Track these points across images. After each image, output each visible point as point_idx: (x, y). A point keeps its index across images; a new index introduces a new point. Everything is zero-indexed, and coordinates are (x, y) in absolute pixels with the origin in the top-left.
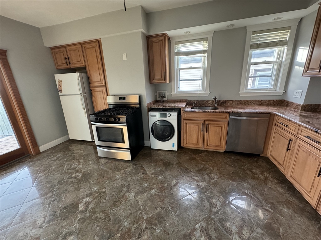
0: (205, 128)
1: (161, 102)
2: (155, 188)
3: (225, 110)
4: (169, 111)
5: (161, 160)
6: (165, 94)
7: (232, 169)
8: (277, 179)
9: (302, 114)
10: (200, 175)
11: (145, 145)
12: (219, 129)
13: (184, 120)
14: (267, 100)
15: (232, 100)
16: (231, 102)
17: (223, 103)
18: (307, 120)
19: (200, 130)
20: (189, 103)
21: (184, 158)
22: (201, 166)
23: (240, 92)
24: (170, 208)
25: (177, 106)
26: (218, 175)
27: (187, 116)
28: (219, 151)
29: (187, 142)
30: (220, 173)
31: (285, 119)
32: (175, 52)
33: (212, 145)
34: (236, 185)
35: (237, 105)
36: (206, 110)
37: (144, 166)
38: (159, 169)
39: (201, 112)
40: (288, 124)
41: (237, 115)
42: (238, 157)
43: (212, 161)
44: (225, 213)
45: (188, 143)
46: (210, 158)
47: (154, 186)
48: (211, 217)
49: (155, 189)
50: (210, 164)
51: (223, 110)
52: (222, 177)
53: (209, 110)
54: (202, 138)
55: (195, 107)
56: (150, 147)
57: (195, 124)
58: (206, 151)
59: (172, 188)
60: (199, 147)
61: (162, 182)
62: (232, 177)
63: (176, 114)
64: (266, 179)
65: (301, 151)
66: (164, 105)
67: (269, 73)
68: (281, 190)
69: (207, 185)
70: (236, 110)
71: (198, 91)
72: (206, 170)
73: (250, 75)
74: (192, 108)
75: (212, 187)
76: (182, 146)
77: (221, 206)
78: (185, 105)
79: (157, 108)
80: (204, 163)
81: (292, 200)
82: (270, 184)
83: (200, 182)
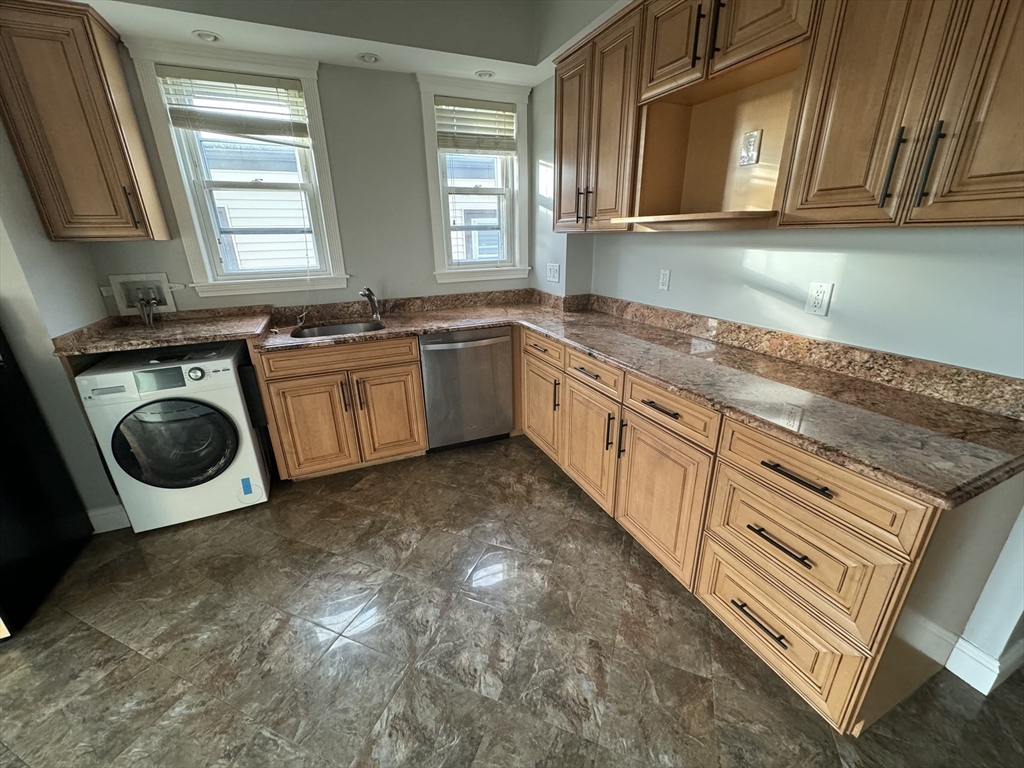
0: (353, 396)
1: (144, 325)
2: (184, 693)
3: (403, 330)
4: (191, 359)
5: (196, 567)
6: (159, 290)
7: (453, 497)
8: (550, 481)
9: (567, 319)
10: (366, 553)
11: (97, 531)
12: (396, 389)
13: (269, 381)
14: (500, 292)
15: (420, 298)
16: (418, 301)
17: (397, 309)
18: (574, 331)
19: (339, 407)
20: (278, 319)
21: (301, 516)
22: (366, 522)
23: (438, 271)
24: (266, 733)
25: (225, 332)
26: (419, 527)
27: (279, 365)
28: (413, 455)
29: (302, 459)
30: (423, 521)
31: (540, 334)
32: (168, 107)
33: (387, 446)
34: (470, 537)
35: (436, 310)
36: (346, 336)
37: (102, 628)
38: (194, 604)
39: (330, 346)
40: (546, 346)
41: (440, 340)
42: (464, 457)
43: (396, 494)
44: (451, 631)
45: (306, 460)
46: (390, 484)
47: (180, 687)
48: (416, 669)
49: (187, 697)
50: (392, 506)
51: (397, 330)
52: (432, 530)
53: (354, 335)
54: (350, 432)
55: (306, 330)
56: (131, 528)
57: (318, 390)
58: (376, 468)
59: (268, 651)
60: (350, 461)
61: (216, 652)
62: (455, 518)
63: (228, 363)
64: (529, 489)
65: (575, 402)
66: (164, 334)
67: (494, 221)
68: (558, 504)
69: (390, 574)
70: (434, 326)
71: (306, 271)
72: (382, 529)
73: (452, 224)
74: (294, 335)
75: (407, 575)
76: (284, 476)
77: (439, 617)
78: (263, 325)
79: (122, 352)
80: (371, 509)
81: (578, 518)
82: (538, 498)
83: (368, 577)
